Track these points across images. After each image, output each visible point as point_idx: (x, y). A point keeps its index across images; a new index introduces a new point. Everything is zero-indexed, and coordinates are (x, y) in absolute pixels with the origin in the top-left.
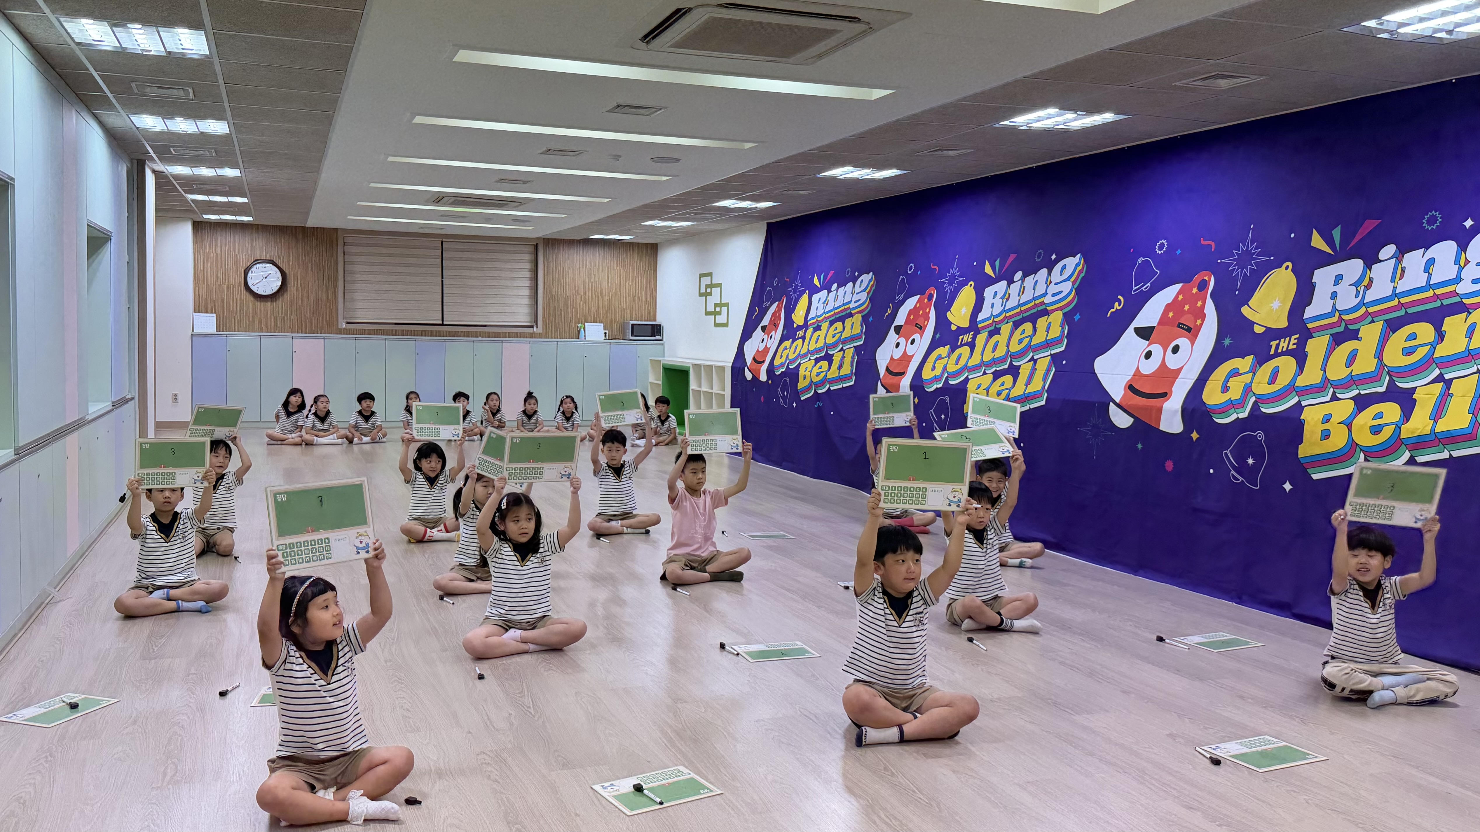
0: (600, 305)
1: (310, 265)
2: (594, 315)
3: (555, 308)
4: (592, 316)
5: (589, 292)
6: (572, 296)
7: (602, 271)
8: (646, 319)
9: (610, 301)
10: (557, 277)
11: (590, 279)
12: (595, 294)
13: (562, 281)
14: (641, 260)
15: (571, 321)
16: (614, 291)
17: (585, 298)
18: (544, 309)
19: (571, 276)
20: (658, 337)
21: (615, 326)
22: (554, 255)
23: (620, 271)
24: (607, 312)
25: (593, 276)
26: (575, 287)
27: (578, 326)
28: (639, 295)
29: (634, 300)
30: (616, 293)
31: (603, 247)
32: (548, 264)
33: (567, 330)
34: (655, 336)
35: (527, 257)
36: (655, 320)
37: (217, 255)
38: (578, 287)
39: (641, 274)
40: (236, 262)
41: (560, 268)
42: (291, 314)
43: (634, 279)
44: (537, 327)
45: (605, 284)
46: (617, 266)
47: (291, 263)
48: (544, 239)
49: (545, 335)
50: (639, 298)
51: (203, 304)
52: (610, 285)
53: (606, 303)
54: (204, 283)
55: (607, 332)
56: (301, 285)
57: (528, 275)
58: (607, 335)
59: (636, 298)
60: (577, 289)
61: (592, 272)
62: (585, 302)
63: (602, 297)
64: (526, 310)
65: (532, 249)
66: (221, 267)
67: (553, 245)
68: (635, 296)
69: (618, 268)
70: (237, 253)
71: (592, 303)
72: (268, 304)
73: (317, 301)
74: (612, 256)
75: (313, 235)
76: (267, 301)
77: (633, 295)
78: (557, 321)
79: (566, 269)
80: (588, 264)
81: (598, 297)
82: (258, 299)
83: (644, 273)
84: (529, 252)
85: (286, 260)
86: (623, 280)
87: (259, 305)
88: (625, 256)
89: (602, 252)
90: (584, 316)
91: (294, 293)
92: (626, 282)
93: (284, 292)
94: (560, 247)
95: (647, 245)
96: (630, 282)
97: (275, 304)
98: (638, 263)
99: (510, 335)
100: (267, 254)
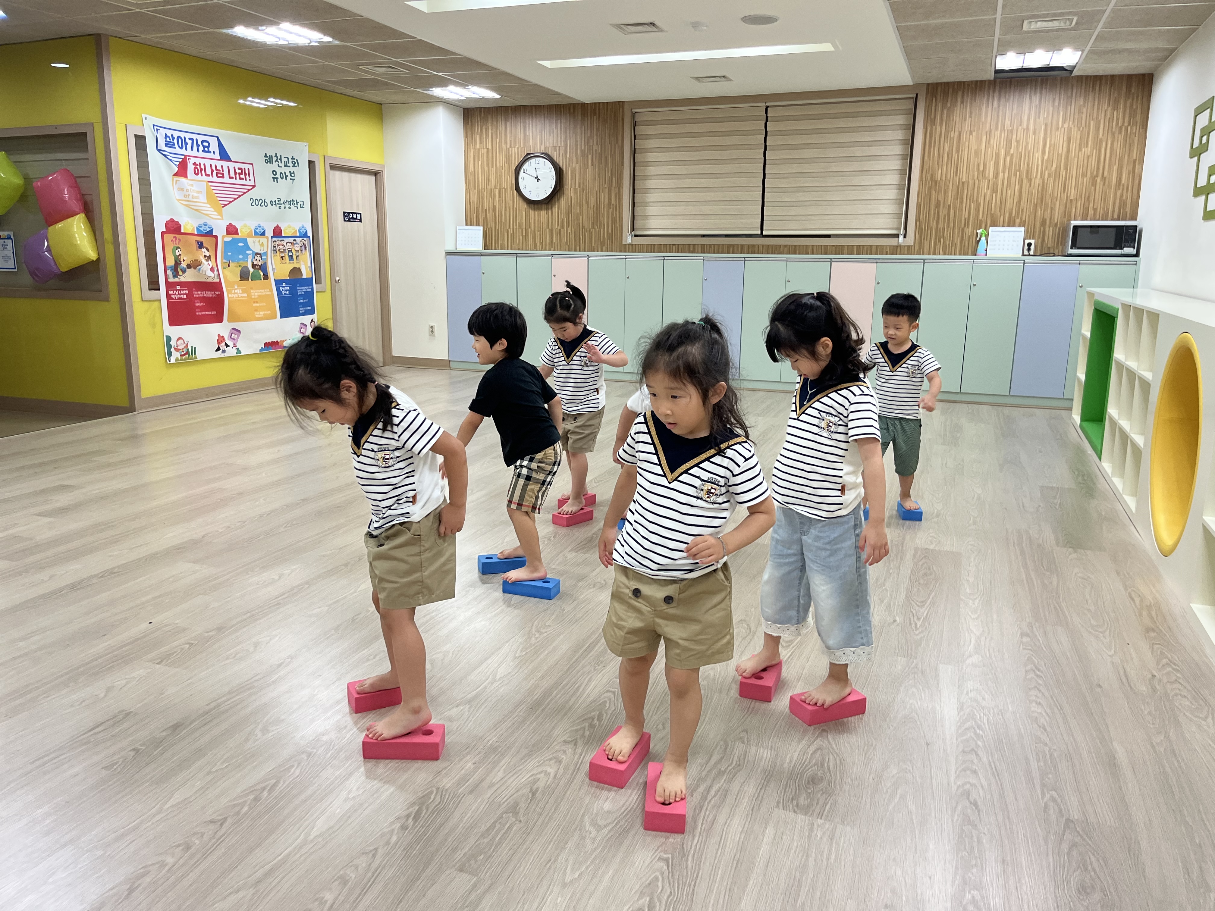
0: (1024, 196)
1: (590, 157)
2: (1010, 214)
3: (938, 205)
4: (1007, 215)
5: (1004, 172)
6: (971, 182)
7: (1034, 133)
8: (1116, 216)
9: (1044, 187)
10: (947, 149)
11: (1008, 147)
12: (1015, 175)
13: (955, 155)
14: (1115, 107)
15: (967, 224)
16: (1053, 168)
17: (995, 185)
18: (919, 206)
19: (974, 147)
20: (1127, 250)
21: (1049, 231)
22: (945, 111)
23: (1070, 129)
24: (1036, 206)
25: (1014, 144)
26: (979, 165)
27: (977, 233)
28: (1106, 174)
29: (1094, 183)
30: (1057, 174)
31: (1038, 90)
32: (931, 129)
33: (958, 240)
34: (1121, 248)
35: (901, 120)
36: (1135, 219)
37: (488, 149)
38: (985, 165)
39: (1113, 134)
40: (508, 160)
41: (954, 134)
42: (568, 226)
43: (1098, 143)
44: (905, 237)
45: (1038, 155)
46: (1064, 122)
47: (568, 156)
48: (928, 85)
49: (918, 249)
50: (1104, 178)
51: (475, 215)
52: (1046, 157)
53: (1035, 192)
54: (475, 189)
55: (1033, 242)
56: (579, 186)
57: (898, 150)
58: (1032, 247)
59: (1099, 180)
60: (981, 169)
61: (1014, 137)
62: (994, 190)
63: (1030, 181)
64: (889, 208)
65: (910, 105)
66: (493, 167)
67: (945, 94)
68: (1097, 176)
69: (1066, 126)
70: (508, 146)
71: (1009, 192)
72: (543, 213)
73: (597, 207)
74: (1057, 103)
75: (595, 114)
76: (541, 209)
77: (1092, 173)
78: (941, 225)
79: (964, 136)
80: (1007, 122)
81: (1021, 181)
82: (532, 206)
83: (1120, 132)
84: (906, 112)
85: (562, 151)
86: (1074, 146)
87: (533, 214)
88: (1082, 103)
89: (1036, 99)
90: (992, 215)
91: (572, 195)
92: (1080, 150)
93: (560, 197)
94: (957, 98)
95: (1130, 78)
96: (1087, 150)
97: (550, 212)
98: (1109, 113)
99: (860, 250)
100: (541, 144)
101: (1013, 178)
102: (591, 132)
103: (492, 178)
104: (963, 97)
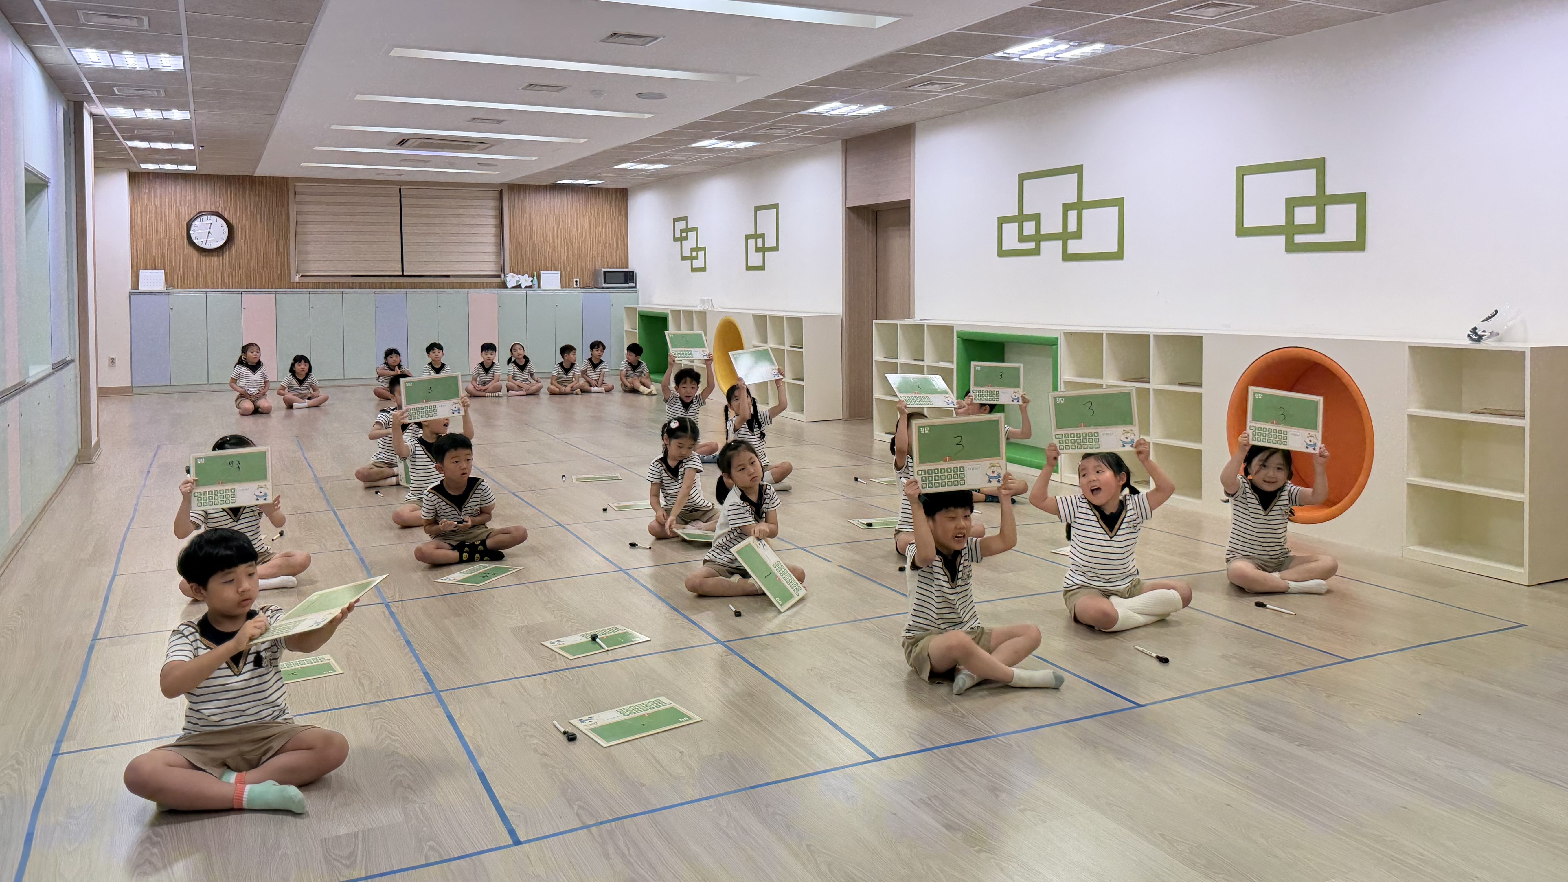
0: (570, 252)
1: (259, 217)
2: (564, 263)
3: (522, 257)
4: (562, 264)
5: (557, 239)
6: (540, 244)
7: (571, 216)
8: (618, 265)
9: (580, 248)
10: (523, 224)
11: (558, 225)
12: (564, 241)
13: (529, 228)
14: (611, 206)
16: (584, 238)
17: (554, 246)
18: (511, 258)
19: (538, 222)
20: (631, 285)
21: (586, 273)
22: (520, 201)
23: (589, 216)
24: (577, 259)
25: (561, 223)
26: (543, 234)
28: (610, 242)
29: (605, 247)
30: (586, 240)
31: (570, 193)
32: (513, 211)
34: (628, 284)
35: (492, 203)
36: (627, 268)
37: (156, 207)
39: (611, 220)
40: (178, 214)
41: (527, 214)
42: (239, 269)
43: (604, 225)
45: (574, 230)
46: (585, 212)
47: (238, 215)
48: (508, 184)
50: (609, 245)
51: (142, 260)
52: (579, 232)
53: (576, 251)
54: (142, 240)
55: (578, 280)
56: (249, 238)
57: (492, 222)
58: (578, 283)
59: (607, 245)
60: (545, 236)
61: (560, 219)
62: (553, 250)
63: (572, 244)
64: (492, 258)
65: (497, 195)
66: (161, 220)
67: (519, 191)
68: (606, 243)
69: (587, 214)
70: (178, 204)
71: (562, 250)
72: (215, 258)
73: (267, 255)
74: (581, 201)
75: (263, 184)
76: (213, 256)
77: (603, 242)
79: (532, 216)
80: (556, 211)
81: (567, 244)
82: (204, 253)
83: (615, 219)
84: (494, 198)
85: (232, 211)
86: (592, 227)
87: (205, 260)
88: (594, 201)
89: (570, 198)
90: (554, 264)
91: (243, 245)
92: (596, 228)
93: (231, 246)
94: (526, 193)
95: (616, 190)
96: (600, 229)
97: (221, 258)
98: (608, 208)
99: (476, 285)
100: (211, 204)
101: (563, 243)
102: (259, 198)
103: (161, 230)
104: (529, 193)
